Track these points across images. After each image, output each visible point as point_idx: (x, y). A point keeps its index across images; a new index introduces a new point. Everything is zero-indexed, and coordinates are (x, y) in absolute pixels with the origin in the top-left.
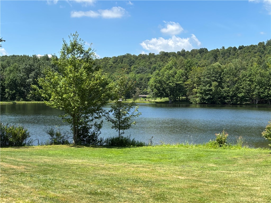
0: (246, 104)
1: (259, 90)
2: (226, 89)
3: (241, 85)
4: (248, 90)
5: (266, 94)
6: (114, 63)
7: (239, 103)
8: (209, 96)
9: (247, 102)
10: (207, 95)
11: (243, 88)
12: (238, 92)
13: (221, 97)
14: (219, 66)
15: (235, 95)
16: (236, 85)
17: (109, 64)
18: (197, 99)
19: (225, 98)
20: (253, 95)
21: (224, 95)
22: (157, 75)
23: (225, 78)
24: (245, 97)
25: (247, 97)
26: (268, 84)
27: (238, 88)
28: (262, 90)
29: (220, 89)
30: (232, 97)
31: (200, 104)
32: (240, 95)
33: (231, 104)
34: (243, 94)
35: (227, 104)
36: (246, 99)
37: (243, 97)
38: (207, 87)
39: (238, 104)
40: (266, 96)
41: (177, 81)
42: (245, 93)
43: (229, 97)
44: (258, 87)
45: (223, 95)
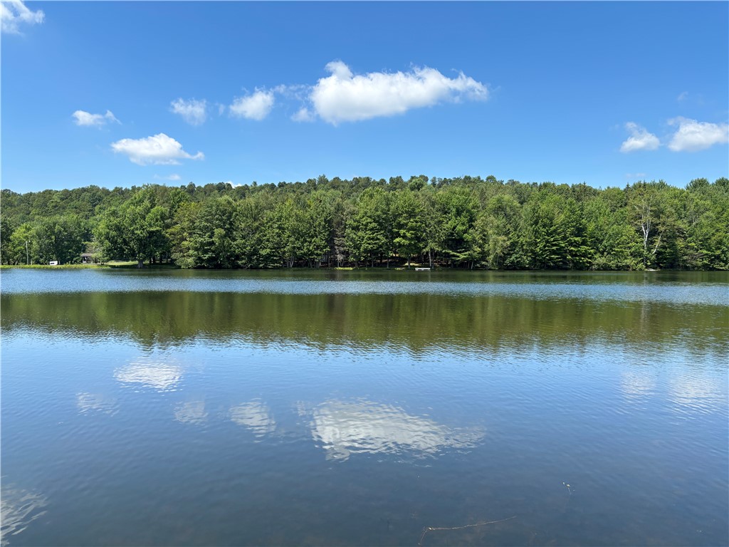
0: (274, 268)
1: (293, 243)
2: (239, 241)
3: (265, 236)
4: (277, 244)
5: (305, 250)
6: (62, 199)
7: (261, 265)
8: (210, 254)
9: (276, 264)
10: (206, 252)
11: (268, 240)
12: (261, 248)
13: (231, 256)
14: (229, 203)
15: (255, 252)
16: (257, 236)
17: (52, 202)
18: (190, 260)
19: (238, 257)
20: (284, 252)
21: (237, 251)
22: (111, 214)
23: (238, 223)
24: (272, 256)
25: (276, 256)
26: (309, 234)
27: (260, 240)
28: (298, 244)
29: (228, 242)
30: (250, 256)
31: (195, 268)
32: (263, 252)
33: (248, 268)
34: (268, 250)
35: (242, 268)
36: (273, 259)
37: (269, 256)
38: (206, 239)
39: (261, 268)
40: (305, 254)
41: (151, 226)
42: (271, 249)
43: (245, 255)
44: (292, 239)
45: (235, 251)
